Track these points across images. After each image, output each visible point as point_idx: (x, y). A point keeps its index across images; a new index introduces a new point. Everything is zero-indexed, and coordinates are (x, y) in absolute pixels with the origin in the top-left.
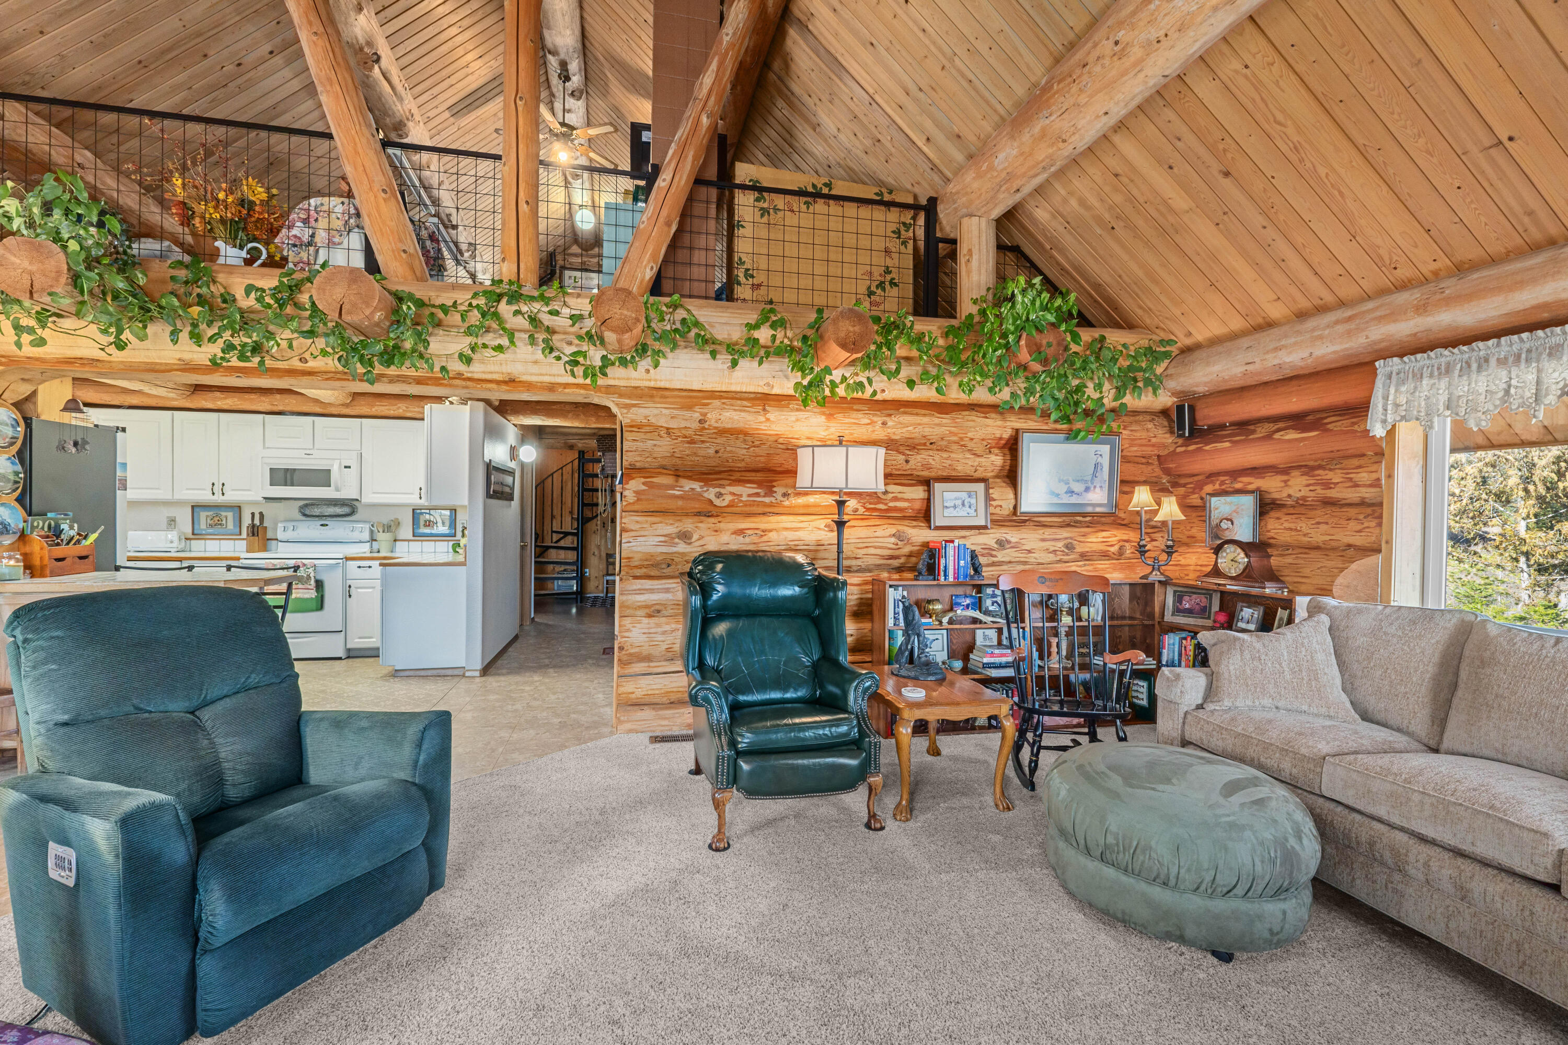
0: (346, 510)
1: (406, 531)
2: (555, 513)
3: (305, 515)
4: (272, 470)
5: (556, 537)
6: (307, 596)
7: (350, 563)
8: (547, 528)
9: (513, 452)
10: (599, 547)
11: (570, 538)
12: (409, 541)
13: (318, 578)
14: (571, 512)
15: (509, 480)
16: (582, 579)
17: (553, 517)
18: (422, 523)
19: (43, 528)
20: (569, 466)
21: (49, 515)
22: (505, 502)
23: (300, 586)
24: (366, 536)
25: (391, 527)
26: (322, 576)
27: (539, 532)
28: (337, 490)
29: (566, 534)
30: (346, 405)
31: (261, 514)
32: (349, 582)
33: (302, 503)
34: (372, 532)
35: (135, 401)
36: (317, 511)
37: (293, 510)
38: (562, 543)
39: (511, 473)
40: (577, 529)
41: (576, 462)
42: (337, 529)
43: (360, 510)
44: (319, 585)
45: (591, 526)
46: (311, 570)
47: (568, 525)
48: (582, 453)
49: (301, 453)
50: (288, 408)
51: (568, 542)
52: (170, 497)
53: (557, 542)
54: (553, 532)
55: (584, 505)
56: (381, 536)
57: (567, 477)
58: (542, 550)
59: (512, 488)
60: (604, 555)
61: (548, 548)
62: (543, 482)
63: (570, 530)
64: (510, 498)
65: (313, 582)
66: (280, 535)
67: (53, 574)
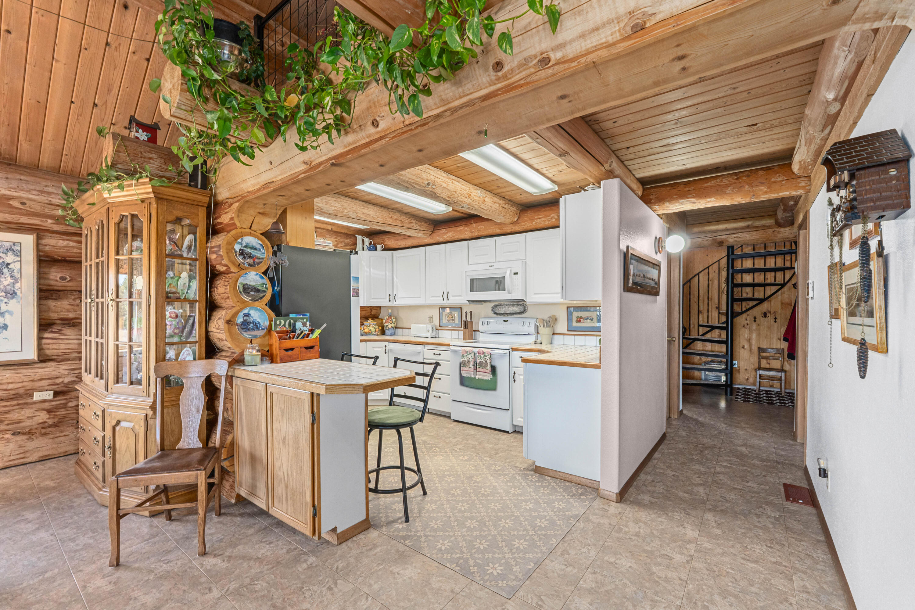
0: (520, 309)
1: (562, 327)
2: (701, 308)
3: (495, 313)
4: (472, 280)
5: (702, 330)
6: (485, 378)
7: (515, 353)
8: (694, 321)
9: (659, 243)
10: (749, 340)
11: (717, 331)
12: (564, 334)
13: (493, 364)
14: (718, 308)
15: (654, 273)
16: (730, 371)
17: (699, 312)
18: (574, 319)
19: (284, 325)
20: (716, 265)
21: (291, 316)
22: (649, 298)
23: (481, 370)
24: (532, 330)
25: (550, 322)
26: (496, 363)
27: (687, 327)
28: (509, 293)
29: (713, 328)
30: (514, 223)
31: (471, 312)
32: (514, 369)
33: (493, 304)
34: (537, 327)
35: (409, 243)
36: (502, 310)
37: (487, 309)
38: (709, 336)
39: (656, 265)
40: (727, 322)
41: (724, 261)
42: (514, 324)
43: (530, 308)
44: (494, 369)
45: (740, 321)
46: (487, 358)
47: (715, 319)
48: (731, 249)
49: (487, 266)
50: (481, 234)
51: (715, 335)
52: (424, 302)
53: (703, 335)
54: (699, 326)
55: (734, 300)
56: (542, 330)
57: (713, 274)
58: (688, 342)
59: (658, 283)
60: (755, 348)
61: (694, 340)
62: (689, 281)
63: (716, 324)
64: (656, 293)
65: (489, 367)
66: (481, 328)
67: (282, 361)
